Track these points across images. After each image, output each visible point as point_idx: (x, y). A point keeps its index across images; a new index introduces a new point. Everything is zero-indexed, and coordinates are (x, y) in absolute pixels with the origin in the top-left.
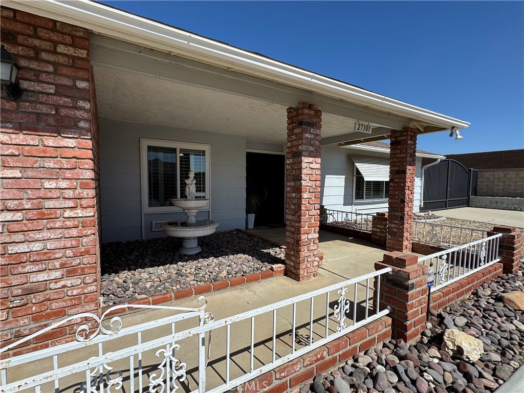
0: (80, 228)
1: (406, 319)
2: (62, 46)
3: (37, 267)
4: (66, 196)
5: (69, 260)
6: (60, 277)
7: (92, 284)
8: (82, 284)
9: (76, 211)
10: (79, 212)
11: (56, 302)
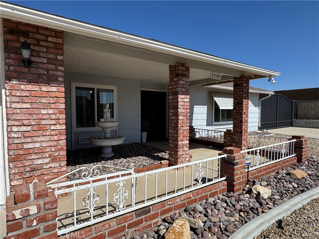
0: (58, 135)
1: (234, 181)
2: (50, 38)
3: (37, 156)
4: (52, 118)
5: (53, 153)
6: (49, 162)
7: (64, 167)
8: (59, 166)
9: (56, 126)
10: (58, 127)
11: (46, 176)
